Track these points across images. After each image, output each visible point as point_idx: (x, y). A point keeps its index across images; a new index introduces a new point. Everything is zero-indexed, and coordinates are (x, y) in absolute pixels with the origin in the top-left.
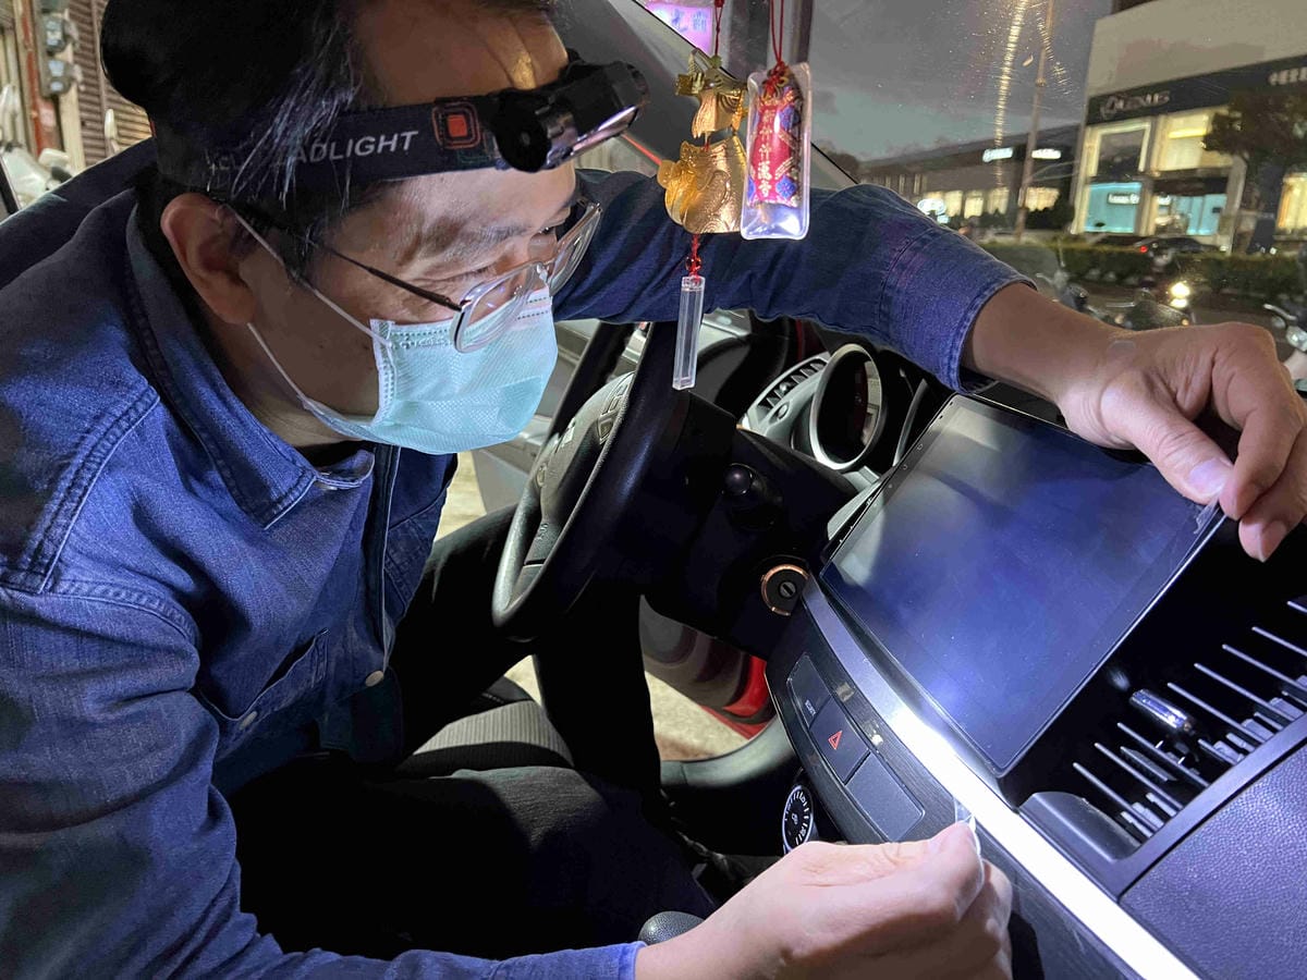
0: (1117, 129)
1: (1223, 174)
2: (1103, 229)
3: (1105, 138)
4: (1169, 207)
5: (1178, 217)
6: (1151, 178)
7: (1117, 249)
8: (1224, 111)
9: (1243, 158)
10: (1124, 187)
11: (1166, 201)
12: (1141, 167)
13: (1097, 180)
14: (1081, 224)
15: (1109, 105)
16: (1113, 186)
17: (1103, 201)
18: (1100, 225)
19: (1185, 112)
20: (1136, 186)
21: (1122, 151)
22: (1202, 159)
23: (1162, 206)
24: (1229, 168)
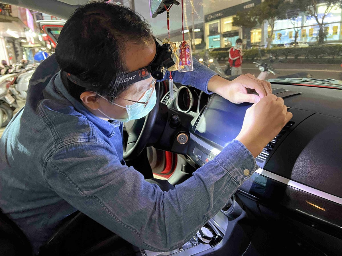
0: (212, 23)
1: (237, 31)
2: (213, 47)
3: (210, 25)
4: (227, 40)
5: (229, 43)
6: (222, 34)
7: (217, 52)
8: (235, 16)
9: (241, 27)
10: (216, 36)
11: (226, 39)
12: (219, 32)
13: (209, 35)
14: (208, 47)
15: (209, 17)
16: (214, 37)
17: (212, 40)
18: (212, 46)
19: (227, 17)
20: (219, 36)
21: (214, 28)
22: (232, 28)
23: (225, 40)
24: (238, 30)
